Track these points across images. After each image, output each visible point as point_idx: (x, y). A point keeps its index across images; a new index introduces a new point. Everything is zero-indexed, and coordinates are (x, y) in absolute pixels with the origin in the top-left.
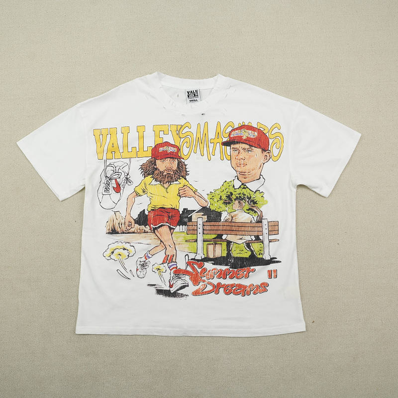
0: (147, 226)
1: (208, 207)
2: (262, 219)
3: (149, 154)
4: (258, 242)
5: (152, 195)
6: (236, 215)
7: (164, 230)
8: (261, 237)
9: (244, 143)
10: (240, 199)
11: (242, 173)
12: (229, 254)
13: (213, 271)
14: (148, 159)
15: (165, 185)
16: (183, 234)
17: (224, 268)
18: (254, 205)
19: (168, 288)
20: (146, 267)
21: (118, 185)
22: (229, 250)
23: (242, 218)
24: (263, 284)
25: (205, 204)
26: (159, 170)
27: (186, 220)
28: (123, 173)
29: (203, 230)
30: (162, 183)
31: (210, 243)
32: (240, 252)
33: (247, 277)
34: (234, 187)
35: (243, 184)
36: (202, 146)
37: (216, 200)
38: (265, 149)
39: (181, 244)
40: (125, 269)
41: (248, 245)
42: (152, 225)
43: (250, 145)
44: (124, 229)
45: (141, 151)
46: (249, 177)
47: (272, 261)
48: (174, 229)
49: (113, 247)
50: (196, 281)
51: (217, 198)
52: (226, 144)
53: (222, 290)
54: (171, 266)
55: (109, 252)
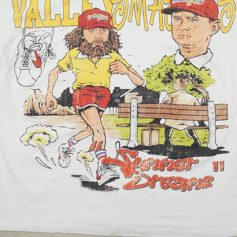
0: (72, 108)
1: (144, 86)
2: (207, 101)
3: (76, 22)
4: (202, 129)
5: (78, 71)
6: (176, 96)
7: (92, 112)
8: (206, 123)
9: (188, 11)
10: (182, 77)
11: (186, 47)
12: (167, 142)
13: (149, 162)
14: (74, 28)
15: (94, 59)
16: (114, 118)
17: (161, 158)
18: (198, 85)
19: (95, 180)
20: (70, 155)
21: (39, 58)
22: (167, 137)
23: (185, 99)
24: (207, 177)
25: (140, 83)
26: (87, 41)
27: (117, 101)
28: (44, 45)
29: (138, 113)
30: (90, 57)
31: (146, 128)
32: (181, 139)
33: (189, 169)
34: (175, 62)
35: (185, 60)
36: (138, 13)
37: (153, 78)
38: (213, 18)
39: (112, 129)
40: (45, 156)
41: (191, 132)
42: (77, 107)
43: (195, 14)
44: (45, 110)
45: (66, 18)
46: (193, 51)
47: (218, 151)
48: (103, 111)
49: (32, 130)
50: (128, 173)
51: (154, 76)
52: (166, 11)
53: (158, 184)
54: (99, 154)
55: (27, 136)
